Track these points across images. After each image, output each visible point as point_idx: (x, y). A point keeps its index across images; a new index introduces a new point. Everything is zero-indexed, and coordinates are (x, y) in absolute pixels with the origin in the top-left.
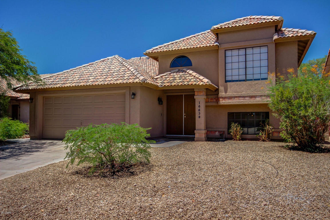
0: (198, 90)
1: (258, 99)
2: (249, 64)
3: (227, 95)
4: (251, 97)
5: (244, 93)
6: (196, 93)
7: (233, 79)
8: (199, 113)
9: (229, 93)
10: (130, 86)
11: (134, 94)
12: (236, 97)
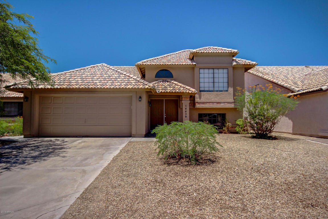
0: (185, 97)
1: (222, 104)
2: (216, 80)
3: (202, 101)
4: (218, 103)
5: (213, 100)
6: (183, 99)
7: (205, 90)
8: (186, 114)
9: (203, 100)
10: (136, 91)
11: (140, 97)
12: (208, 103)
